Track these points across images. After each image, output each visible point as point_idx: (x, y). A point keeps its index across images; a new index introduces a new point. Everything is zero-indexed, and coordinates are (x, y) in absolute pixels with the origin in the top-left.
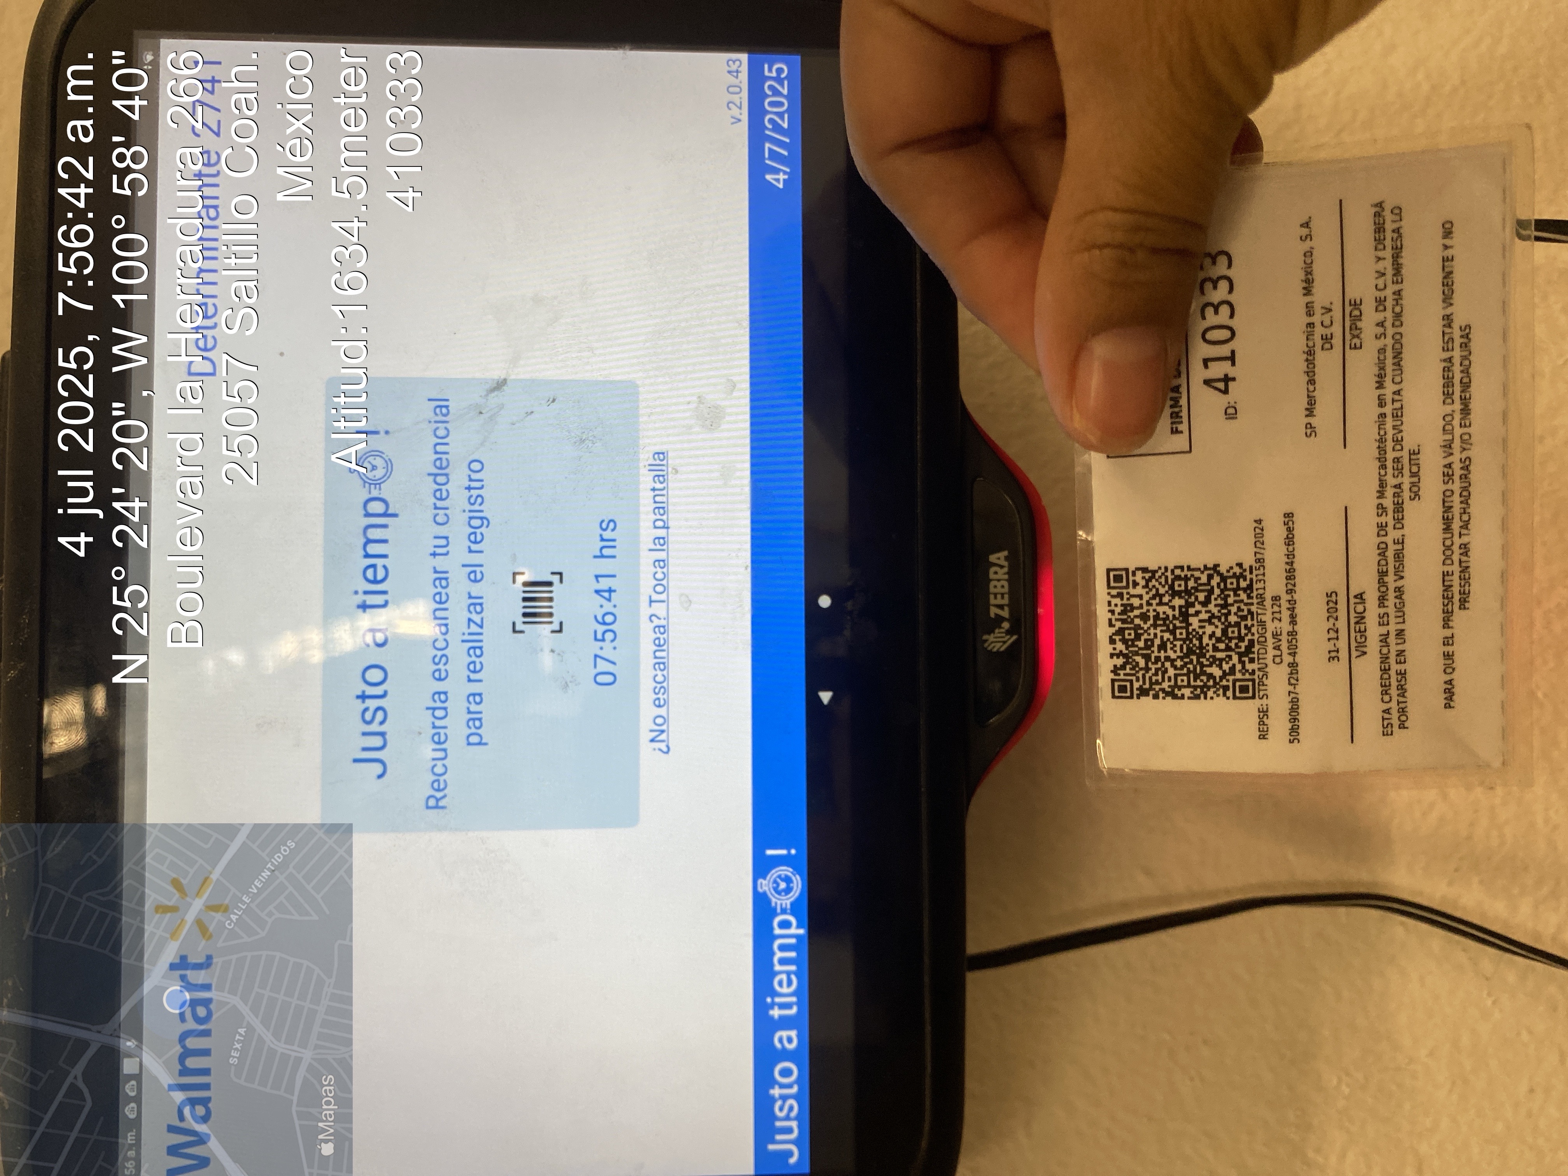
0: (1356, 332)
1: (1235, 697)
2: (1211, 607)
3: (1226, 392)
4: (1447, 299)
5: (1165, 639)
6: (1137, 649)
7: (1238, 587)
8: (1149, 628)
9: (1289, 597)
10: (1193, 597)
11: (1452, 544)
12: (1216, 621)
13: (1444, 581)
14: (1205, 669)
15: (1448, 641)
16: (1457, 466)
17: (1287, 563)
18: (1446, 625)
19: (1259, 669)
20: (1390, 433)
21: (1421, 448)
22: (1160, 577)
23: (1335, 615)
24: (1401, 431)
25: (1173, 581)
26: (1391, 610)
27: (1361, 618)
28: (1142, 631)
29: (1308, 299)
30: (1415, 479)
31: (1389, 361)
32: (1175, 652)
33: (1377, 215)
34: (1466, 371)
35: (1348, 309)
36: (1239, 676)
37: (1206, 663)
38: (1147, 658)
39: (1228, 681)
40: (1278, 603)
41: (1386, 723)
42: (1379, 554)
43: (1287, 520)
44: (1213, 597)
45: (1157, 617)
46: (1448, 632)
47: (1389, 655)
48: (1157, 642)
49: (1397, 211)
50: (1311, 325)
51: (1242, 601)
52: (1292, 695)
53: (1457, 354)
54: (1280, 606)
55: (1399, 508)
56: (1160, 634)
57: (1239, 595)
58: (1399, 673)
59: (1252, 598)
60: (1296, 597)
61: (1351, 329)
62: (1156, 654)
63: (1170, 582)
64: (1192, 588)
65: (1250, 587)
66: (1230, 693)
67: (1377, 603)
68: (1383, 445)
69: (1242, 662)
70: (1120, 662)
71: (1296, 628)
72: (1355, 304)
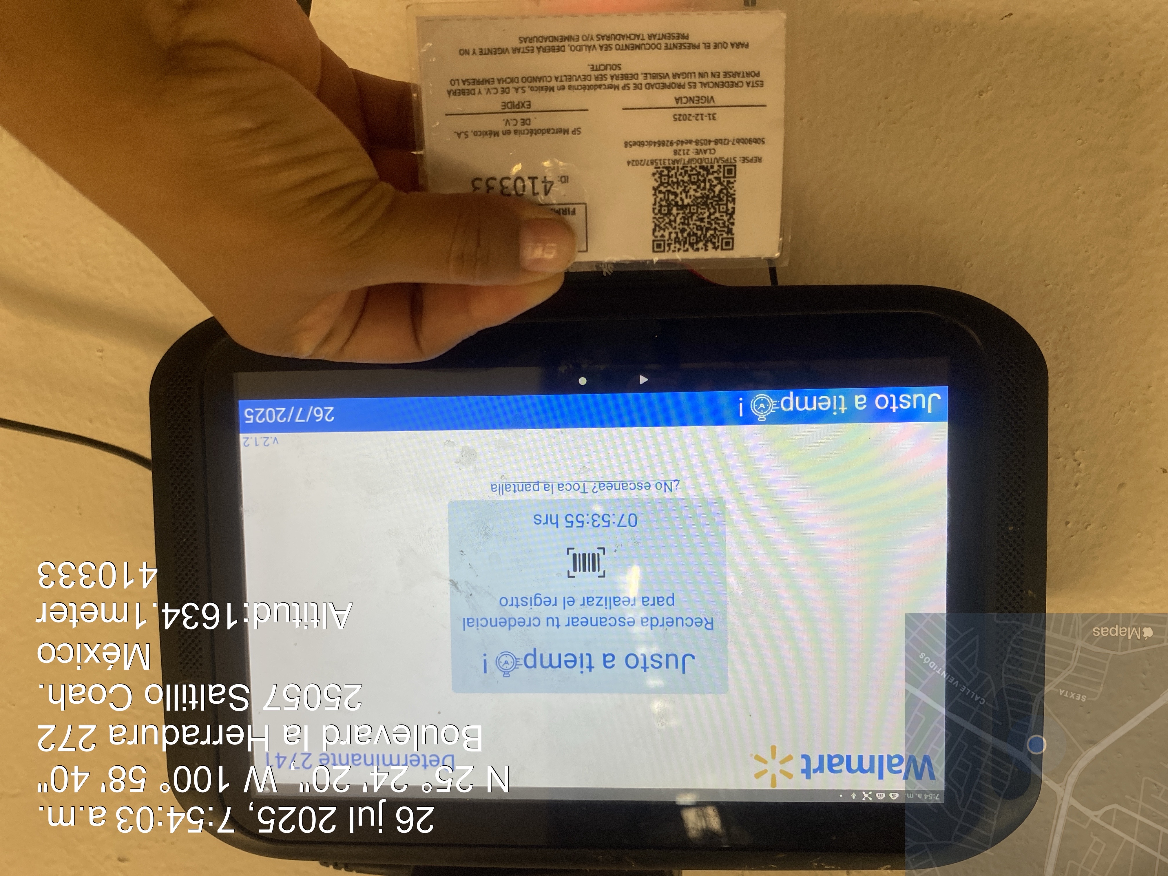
0: (521, 104)
1: (735, 177)
2: (678, 191)
3: (552, 183)
4: (504, 51)
5: (697, 219)
6: (702, 236)
7: (668, 175)
8: (690, 228)
9: (675, 145)
10: (672, 202)
11: (648, 44)
12: (687, 189)
13: (670, 49)
14: (716, 195)
15: (707, 46)
16: (602, 42)
17: (655, 146)
18: (696, 47)
19: (718, 162)
20: (580, 82)
21: (590, 64)
22: (659, 222)
23: (688, 116)
24: (579, 76)
25: (661, 214)
26: (687, 80)
27: (691, 100)
28: (692, 233)
29: (501, 134)
30: (609, 67)
31: (538, 84)
32: (705, 213)
33: (455, 93)
34: (546, 39)
35: (507, 110)
36: (721, 175)
37: (712, 194)
38: (708, 229)
39: (724, 181)
40: (678, 151)
41: (755, 85)
42: (652, 88)
43: (629, 146)
44: (672, 190)
45: (683, 223)
46: (702, 46)
47: (714, 82)
48: (698, 223)
49: (453, 82)
50: (516, 132)
51: (676, 173)
52: (735, 142)
53: (535, 44)
54: (680, 150)
55: (625, 77)
56: (694, 222)
57: (672, 175)
58: (725, 76)
59: (674, 167)
60: (675, 140)
61: (519, 108)
62: (706, 224)
63: (662, 216)
64: (666, 202)
65: (667, 168)
66: (732, 180)
67: (682, 90)
68: (587, 87)
69: (713, 172)
70: (710, 245)
71: (694, 140)
72: (505, 106)
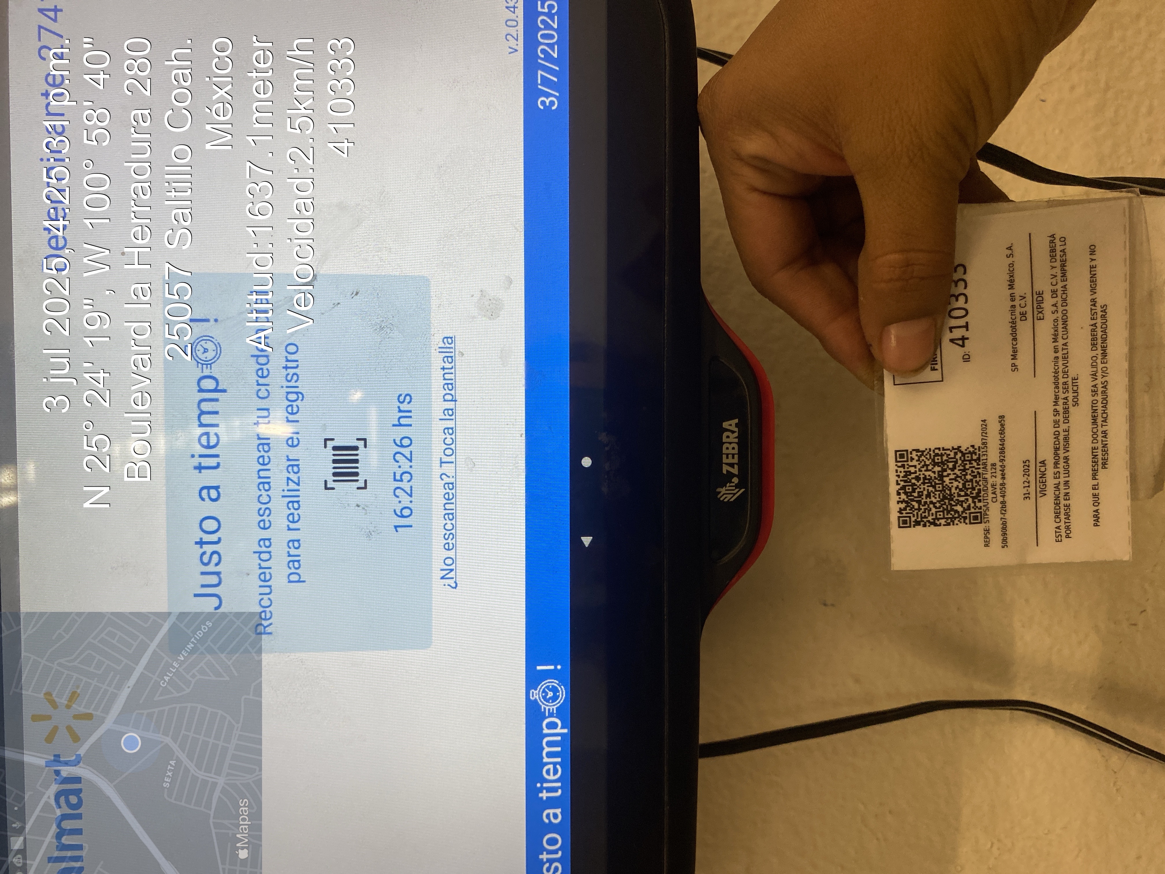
0: (1040, 310)
1: (971, 523)
2: (956, 471)
3: (963, 346)
4: (1093, 290)
5: (930, 491)
6: (913, 498)
7: (972, 460)
8: (920, 485)
9: (1001, 464)
10: (946, 466)
11: (1097, 431)
12: (958, 479)
13: (1093, 452)
14: (953, 507)
15: (1095, 487)
16: (1100, 386)
17: (1000, 445)
18: (1094, 477)
19: (984, 506)
20: (1061, 367)
21: (1078, 376)
22: (926, 455)
23: (1027, 473)
24: (1067, 366)
25: (934, 456)
26: (1061, 470)
27: (1043, 475)
28: (916, 487)
29: (1011, 291)
30: (1076, 395)
31: (1060, 326)
32: (936, 498)
33: (1052, 242)
34: (1104, 332)
35: (1035, 297)
36: (972, 510)
37: (954, 504)
38: (919, 502)
39: (966, 513)
40: (995, 467)
41: (1058, 534)
42: (1055, 438)
43: (1000, 420)
44: (957, 465)
46: (1095, 482)
47: (1060, 496)
48: (925, 493)
49: (1063, 239)
50: (1013, 306)
51: (974, 467)
52: (1003, 520)
53: (1099, 321)
54: (995, 469)
55: (1066, 411)
56: (926, 488)
57: (972, 464)
58: (1065, 506)
59: (979, 465)
60: (1005, 463)
61: (1037, 308)
62: (924, 500)
63: (932, 458)
64: (946, 460)
65: (979, 459)
66: (967, 521)
67: (1053, 465)
68: (1057, 375)
69: (974, 502)
70: (903, 506)
71: (1005, 481)
72: (1039, 294)
